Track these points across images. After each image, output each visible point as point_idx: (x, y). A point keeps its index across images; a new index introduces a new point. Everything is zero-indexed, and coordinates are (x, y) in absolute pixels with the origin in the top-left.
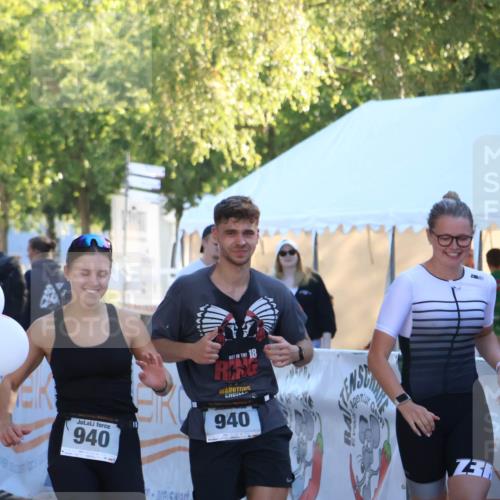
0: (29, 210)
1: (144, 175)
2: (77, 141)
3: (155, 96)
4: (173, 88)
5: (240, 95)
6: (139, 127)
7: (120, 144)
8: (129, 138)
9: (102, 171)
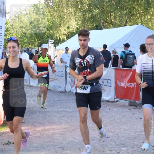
0: (35, 46)
1: (51, 41)
2: (42, 36)
3: (53, 30)
4: (55, 29)
5: (64, 30)
6: (50, 35)
7: (48, 37)
8: (49, 36)
9: (45, 41)
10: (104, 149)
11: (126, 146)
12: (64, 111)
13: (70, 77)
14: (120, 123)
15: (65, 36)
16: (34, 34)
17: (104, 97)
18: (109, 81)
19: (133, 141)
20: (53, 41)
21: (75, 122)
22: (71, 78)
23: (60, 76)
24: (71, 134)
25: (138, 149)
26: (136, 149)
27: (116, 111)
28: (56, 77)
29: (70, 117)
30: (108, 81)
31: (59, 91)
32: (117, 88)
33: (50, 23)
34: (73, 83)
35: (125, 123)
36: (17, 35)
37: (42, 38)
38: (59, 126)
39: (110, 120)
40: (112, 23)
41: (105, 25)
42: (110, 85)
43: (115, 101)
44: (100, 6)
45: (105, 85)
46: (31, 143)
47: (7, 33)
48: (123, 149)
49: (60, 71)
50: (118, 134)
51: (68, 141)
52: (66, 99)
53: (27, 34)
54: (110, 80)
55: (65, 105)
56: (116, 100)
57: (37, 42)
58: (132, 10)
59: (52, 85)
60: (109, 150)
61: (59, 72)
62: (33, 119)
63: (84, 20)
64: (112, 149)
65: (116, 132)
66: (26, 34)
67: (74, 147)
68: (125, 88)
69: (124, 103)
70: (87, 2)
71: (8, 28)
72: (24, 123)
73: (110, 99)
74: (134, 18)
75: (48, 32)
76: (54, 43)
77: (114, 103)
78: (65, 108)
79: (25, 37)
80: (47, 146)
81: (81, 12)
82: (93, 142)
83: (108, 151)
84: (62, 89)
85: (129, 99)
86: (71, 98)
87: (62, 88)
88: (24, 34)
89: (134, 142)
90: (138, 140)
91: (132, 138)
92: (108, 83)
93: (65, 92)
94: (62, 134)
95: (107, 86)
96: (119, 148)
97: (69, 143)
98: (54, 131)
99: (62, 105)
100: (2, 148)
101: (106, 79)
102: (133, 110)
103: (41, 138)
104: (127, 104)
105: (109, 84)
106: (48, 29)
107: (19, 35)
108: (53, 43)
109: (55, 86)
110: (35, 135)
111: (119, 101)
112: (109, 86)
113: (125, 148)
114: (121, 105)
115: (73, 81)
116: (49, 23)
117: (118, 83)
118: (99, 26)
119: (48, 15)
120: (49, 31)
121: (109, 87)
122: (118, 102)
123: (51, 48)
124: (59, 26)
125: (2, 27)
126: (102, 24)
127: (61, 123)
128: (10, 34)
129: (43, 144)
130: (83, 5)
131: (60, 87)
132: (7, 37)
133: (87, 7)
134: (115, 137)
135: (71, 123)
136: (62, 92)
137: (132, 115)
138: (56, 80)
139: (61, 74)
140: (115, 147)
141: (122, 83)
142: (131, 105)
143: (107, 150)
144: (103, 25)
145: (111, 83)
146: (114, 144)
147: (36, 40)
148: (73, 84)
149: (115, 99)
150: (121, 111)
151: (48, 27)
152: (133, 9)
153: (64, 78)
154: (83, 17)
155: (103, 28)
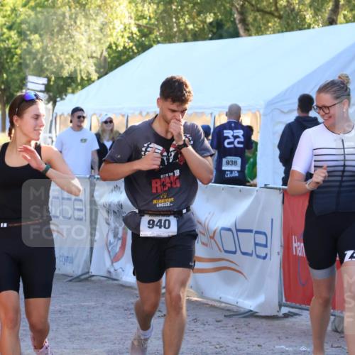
13: (108, 224)
17: (240, 300)
18: (261, 239)
22: (113, 225)
30: (257, 236)
34: (120, 242)
41: (250, 19)
42: (263, 255)
43: (281, 314)
45: (244, 253)
49: (69, 199)
52: (93, 304)
54: (265, 234)
56: (285, 310)
73: (261, 305)
76: (48, 89)
84: (75, 268)
86: (109, 302)
87: (76, 262)
92: (256, 244)
93: (86, 279)
105: (258, 248)
108: (43, 87)
112: (258, 257)
115: (120, 235)
117: (295, 245)
118: (228, 25)
121: (261, 260)
131: (68, 259)
136: (78, 279)
145: (266, 246)
148: (118, 249)
149: (280, 306)
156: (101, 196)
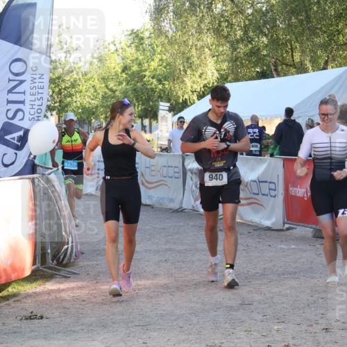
1: (164, 106)
10: (234, 329)
11: (283, 322)
12: (170, 250)
13: (192, 180)
14: (283, 274)
15: (195, 93)
16: (130, 92)
17: (262, 221)
18: (272, 186)
19: (302, 311)
20: (168, 104)
21: (186, 273)
22: (194, 180)
23: (172, 177)
24: (171, 297)
25: (309, 328)
26: (304, 327)
27: (281, 249)
28: (163, 178)
29: (179, 262)
30: (270, 184)
31: (170, 209)
32: (289, 200)
33: (165, 67)
35: (295, 273)
36: (95, 94)
37: (148, 100)
38: (150, 282)
39: (264, 268)
40: (294, 64)
42: (274, 195)
43: (285, 228)
44: (268, 29)
45: (263, 195)
46: (81, 316)
47: (73, 90)
48: (276, 327)
49: (172, 167)
50: (272, 298)
51: (162, 312)
53: (117, 93)
54: (274, 183)
55: (177, 236)
56: (287, 226)
57: (138, 108)
58: (335, 36)
59: (155, 196)
60: (245, 331)
61: (170, 168)
62: (99, 267)
63: (234, 60)
64: (253, 329)
65: (270, 292)
66: (114, 92)
67: (170, 324)
68: (306, 199)
69: (303, 232)
70: (240, 22)
71: (75, 81)
72: (78, 274)
73: (273, 224)
74: (341, 52)
75: (160, 87)
77: (282, 233)
78: (175, 243)
79: (113, 98)
80: (114, 323)
81: (228, 42)
82: (215, 313)
83: (242, 333)
84: (175, 206)
85: (314, 224)
86: (191, 223)
87: (176, 201)
88: (110, 93)
89: (304, 313)
90: (313, 309)
91: (302, 305)
92: (270, 189)
93: (182, 211)
94: (152, 297)
95: (267, 195)
96: (269, 326)
97: (162, 316)
98: (137, 291)
99: (170, 237)
100: (16, 327)
101: (267, 182)
102: (318, 246)
103: (104, 306)
104: (310, 235)
106: (160, 81)
107: (99, 94)
108: (168, 108)
109: (162, 199)
110: (94, 300)
111: (293, 228)
112: (271, 196)
113: (281, 326)
114: (297, 236)
116: (163, 69)
117: (290, 189)
119: (161, 51)
120: (163, 84)
121: (273, 199)
122: (290, 231)
123: (167, 121)
124: (182, 73)
125: (43, 75)
126: (273, 68)
127: (155, 275)
128: (81, 92)
129: (104, 317)
130: (232, 28)
131: (172, 200)
132: (74, 98)
133: (239, 33)
134: (265, 303)
135: (177, 275)
136: (177, 211)
137: (316, 257)
138: (164, 186)
139: (175, 172)
140: (259, 323)
141: (299, 189)
142: (317, 237)
143: (241, 331)
144: (276, 70)
145: (275, 190)
146: (260, 317)
147: (137, 104)
149: (284, 223)
150: (294, 248)
151: (160, 77)
152: (339, 34)
153: (181, 180)
154: (232, 53)
155: (275, 75)
156: (188, 165)
